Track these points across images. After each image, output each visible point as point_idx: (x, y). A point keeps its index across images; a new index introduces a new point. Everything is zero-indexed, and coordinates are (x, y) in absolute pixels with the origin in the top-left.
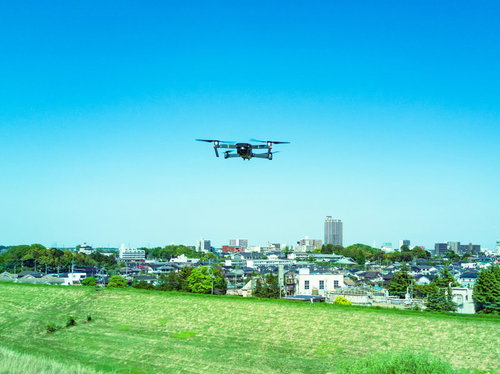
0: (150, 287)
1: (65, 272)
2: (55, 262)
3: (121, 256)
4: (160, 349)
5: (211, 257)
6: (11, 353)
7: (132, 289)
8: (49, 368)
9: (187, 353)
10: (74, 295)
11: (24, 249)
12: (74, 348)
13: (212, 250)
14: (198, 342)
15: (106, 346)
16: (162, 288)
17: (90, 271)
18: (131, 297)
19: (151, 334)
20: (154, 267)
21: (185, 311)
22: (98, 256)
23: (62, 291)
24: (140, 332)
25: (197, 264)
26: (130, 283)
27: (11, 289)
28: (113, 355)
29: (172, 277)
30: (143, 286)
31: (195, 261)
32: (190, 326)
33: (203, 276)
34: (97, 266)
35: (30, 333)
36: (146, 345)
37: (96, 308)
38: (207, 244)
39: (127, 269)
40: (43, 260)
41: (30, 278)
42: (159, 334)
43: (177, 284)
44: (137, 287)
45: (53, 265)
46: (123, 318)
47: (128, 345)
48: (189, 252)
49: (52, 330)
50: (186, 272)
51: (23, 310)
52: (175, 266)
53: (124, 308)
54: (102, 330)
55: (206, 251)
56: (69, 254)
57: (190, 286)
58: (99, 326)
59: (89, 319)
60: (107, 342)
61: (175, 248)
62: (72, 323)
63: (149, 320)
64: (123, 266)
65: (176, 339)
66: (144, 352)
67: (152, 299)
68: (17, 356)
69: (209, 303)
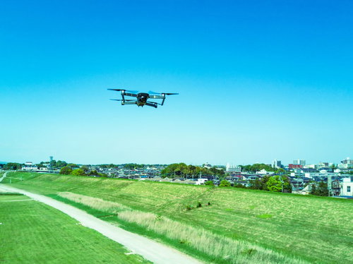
0: (244, 187)
1: (196, 178)
3: (227, 170)
4: (250, 224)
5: (281, 171)
6: (169, 220)
7: (233, 188)
8: (187, 229)
9: (266, 227)
10: (201, 190)
11: (175, 166)
12: (201, 220)
13: (282, 166)
14: (273, 221)
15: (219, 220)
16: (251, 188)
17: (210, 178)
18: (232, 192)
19: (244, 214)
20: (245, 176)
21: (265, 202)
22: (214, 170)
23: (195, 188)
24: (238, 213)
25: (273, 175)
26: (232, 185)
27: (169, 186)
28: (222, 225)
29: (257, 182)
30: (240, 186)
31: (271, 173)
32: (269, 211)
33: (276, 182)
34: (214, 175)
35: (178, 210)
36: (241, 220)
37: (213, 198)
38: (279, 163)
39: (231, 177)
40: (185, 171)
41: (178, 180)
42: (250, 215)
43: (260, 185)
44: (236, 187)
45: (190, 174)
46: (228, 204)
47: (231, 220)
48: (268, 168)
49: (189, 209)
50: (266, 179)
51: (175, 197)
52: (259, 176)
53: (228, 198)
54: (216, 211)
55: (278, 168)
56: (198, 168)
57: (268, 187)
58: (214, 208)
59: (209, 204)
60: (219, 217)
61: (259, 165)
62: (200, 206)
63: (243, 206)
64: (228, 175)
65: (259, 218)
66: (240, 225)
67: (245, 194)
68: (172, 221)
69: (279, 197)
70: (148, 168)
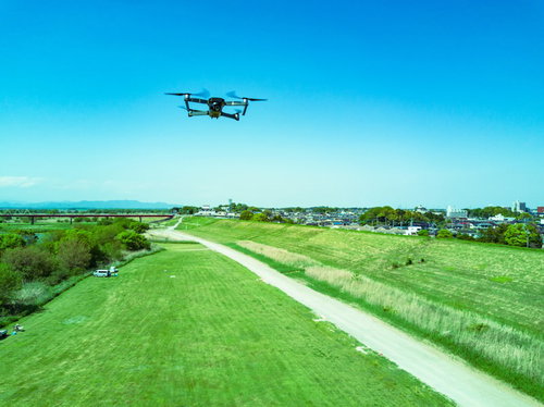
0: (472, 239)
1: (406, 226)
2: (400, 219)
3: (448, 215)
4: (479, 289)
5: (526, 216)
6: (368, 280)
7: (456, 240)
8: (393, 293)
9: (503, 294)
10: (412, 242)
11: (378, 210)
12: (411, 281)
13: (527, 210)
14: (514, 287)
15: (435, 282)
16: (481, 240)
17: (424, 225)
18: (454, 245)
19: (472, 276)
20: (474, 223)
21: (502, 260)
22: (430, 215)
23: (404, 239)
24: (463, 273)
25: (513, 222)
26: (455, 236)
27: (370, 236)
28: (440, 289)
29: (490, 231)
30: (466, 238)
31: (510, 219)
32: (507, 273)
33: (518, 232)
34: (429, 222)
35: (381, 268)
36: (467, 284)
37: (428, 253)
38: (522, 206)
39: (452, 225)
40: (391, 217)
41: (382, 229)
42: (479, 277)
43: (495, 237)
44: (460, 238)
45: (397, 221)
46: (448, 261)
47: (453, 283)
48: (506, 212)
49: (396, 266)
50: (503, 228)
51: (377, 251)
52: (493, 223)
53: (448, 253)
54: (432, 270)
55: (521, 212)
56: (409, 213)
57: (507, 240)
58: (430, 266)
59: (423, 260)
60: (436, 279)
61: (493, 209)
62: (410, 263)
63: (470, 265)
64: (449, 222)
65: (493, 282)
66: (464, 290)
67: (472, 248)
68: (373, 282)
69: (524, 254)
70: (343, 213)
